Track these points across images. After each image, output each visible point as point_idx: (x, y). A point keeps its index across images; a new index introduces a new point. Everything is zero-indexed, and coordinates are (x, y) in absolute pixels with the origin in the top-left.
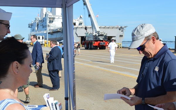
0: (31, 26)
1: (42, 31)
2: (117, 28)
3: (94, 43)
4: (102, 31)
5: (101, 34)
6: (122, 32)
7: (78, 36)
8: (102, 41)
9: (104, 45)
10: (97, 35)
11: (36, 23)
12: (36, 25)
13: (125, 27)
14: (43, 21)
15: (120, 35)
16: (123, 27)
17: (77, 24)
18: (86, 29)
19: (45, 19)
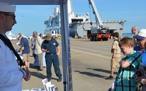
0: (46, 23)
1: (55, 27)
2: (118, 22)
3: (98, 35)
4: (104, 26)
5: (104, 28)
6: (122, 26)
7: (85, 30)
8: (105, 34)
9: (107, 37)
10: (101, 29)
11: (51, 20)
12: (51, 22)
13: (125, 21)
14: (56, 19)
15: (121, 29)
16: (123, 21)
17: (84, 20)
18: (91, 24)
19: (57, 17)
